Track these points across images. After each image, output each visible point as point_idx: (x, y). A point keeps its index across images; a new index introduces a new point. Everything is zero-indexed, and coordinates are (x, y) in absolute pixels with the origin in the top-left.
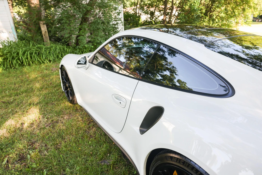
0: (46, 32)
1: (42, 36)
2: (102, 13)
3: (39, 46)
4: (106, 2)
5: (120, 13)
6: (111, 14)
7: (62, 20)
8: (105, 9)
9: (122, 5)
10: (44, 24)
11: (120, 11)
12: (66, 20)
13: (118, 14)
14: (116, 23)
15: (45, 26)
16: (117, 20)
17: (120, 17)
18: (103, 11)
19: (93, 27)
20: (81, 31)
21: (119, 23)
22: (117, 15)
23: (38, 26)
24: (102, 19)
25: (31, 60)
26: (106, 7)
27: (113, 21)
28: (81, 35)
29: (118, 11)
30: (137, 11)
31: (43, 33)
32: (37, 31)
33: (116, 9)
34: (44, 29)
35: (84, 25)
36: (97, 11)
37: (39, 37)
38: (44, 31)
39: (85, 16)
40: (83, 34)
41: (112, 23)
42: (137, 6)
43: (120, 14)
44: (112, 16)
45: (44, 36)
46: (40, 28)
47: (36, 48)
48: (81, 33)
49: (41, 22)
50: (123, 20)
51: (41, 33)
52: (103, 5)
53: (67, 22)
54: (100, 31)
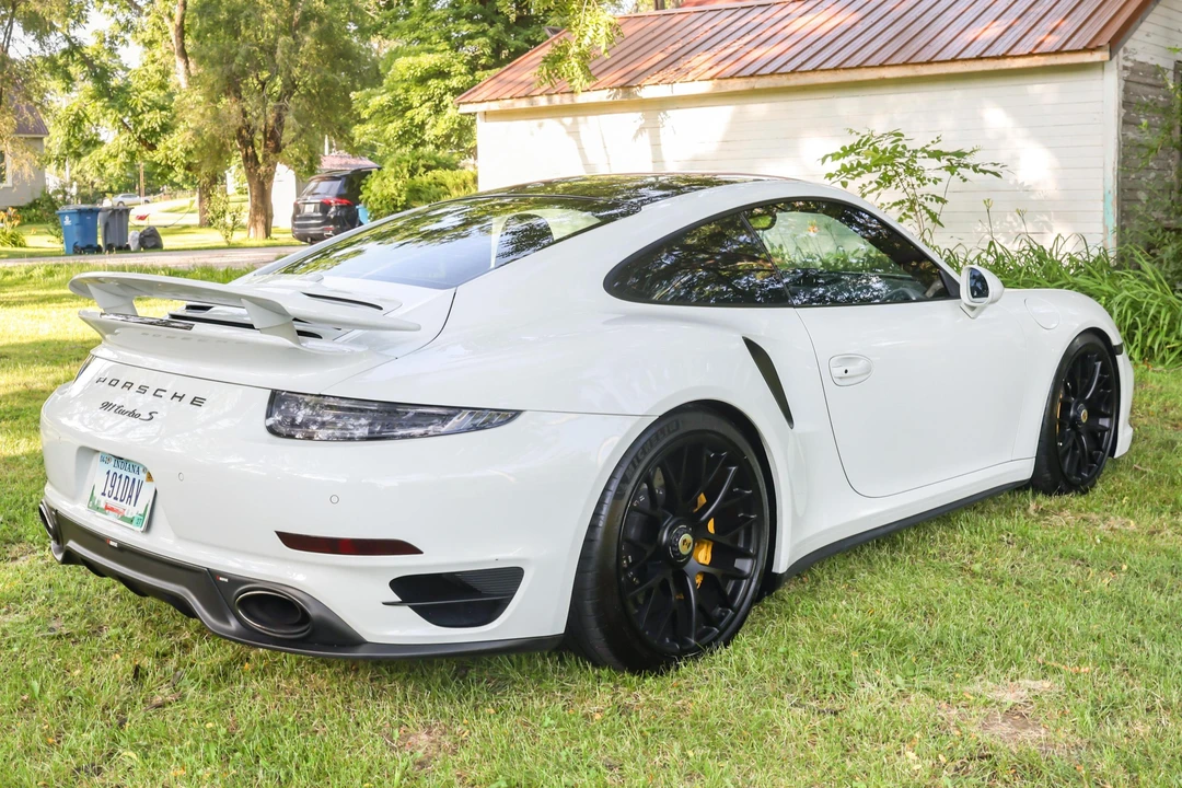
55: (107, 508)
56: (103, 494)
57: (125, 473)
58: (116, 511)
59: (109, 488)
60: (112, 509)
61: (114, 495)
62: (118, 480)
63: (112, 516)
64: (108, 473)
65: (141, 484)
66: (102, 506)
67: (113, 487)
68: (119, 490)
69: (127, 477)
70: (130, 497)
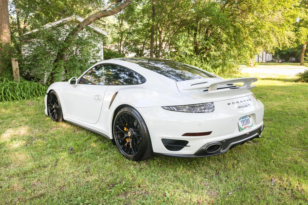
0: (17, 69)
1: (12, 74)
2: (79, 51)
3: (11, 82)
4: (84, 39)
5: (99, 50)
6: (89, 51)
7: (38, 56)
8: (83, 47)
9: (102, 43)
10: (16, 61)
11: (99, 48)
12: (42, 56)
13: (97, 51)
14: (94, 61)
15: (17, 63)
16: (96, 58)
17: (99, 55)
18: (80, 48)
19: (70, 64)
20: (57, 68)
21: (98, 62)
22: (96, 53)
23: (8, 63)
24: (79, 57)
25: (4, 96)
26: (84, 44)
27: (91, 60)
28: (57, 73)
29: (97, 48)
30: (122, 48)
31: (14, 69)
32: (7, 68)
33: (95, 46)
34: (15, 65)
35: (60, 62)
36: (74, 48)
37: (9, 74)
38: (15, 68)
39: (62, 53)
40: (59, 72)
41: (90, 62)
42: (121, 43)
43: (100, 52)
44: (91, 54)
45: (14, 73)
46: (10, 65)
47: (9, 84)
48: (57, 70)
49: (13, 59)
50: (103, 59)
51: (11, 70)
52: (81, 42)
53: (42, 58)
54: (77, 69)
55: (245, 128)
56: (243, 126)
57: (245, 119)
58: (247, 127)
59: (243, 124)
60: (246, 127)
61: (245, 124)
62: (244, 121)
63: (247, 128)
64: (241, 121)
65: (249, 119)
66: (244, 128)
67: (244, 123)
68: (245, 123)
69: (246, 120)
70: (248, 123)
